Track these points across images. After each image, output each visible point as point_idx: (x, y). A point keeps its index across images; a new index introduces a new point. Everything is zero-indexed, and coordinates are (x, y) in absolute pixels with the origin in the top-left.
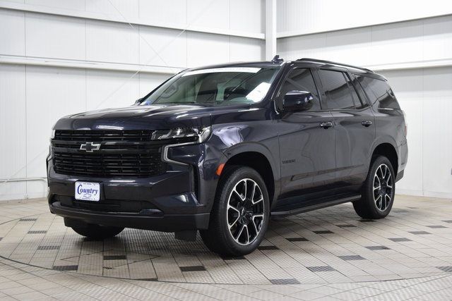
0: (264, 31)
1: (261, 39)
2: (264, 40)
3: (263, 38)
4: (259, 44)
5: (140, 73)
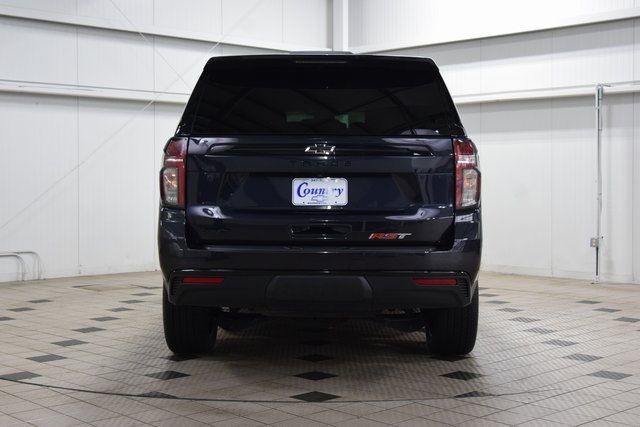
5: (155, 103)
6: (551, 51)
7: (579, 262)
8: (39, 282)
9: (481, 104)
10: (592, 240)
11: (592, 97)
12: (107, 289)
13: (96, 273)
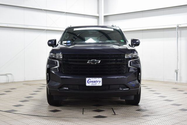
0: (98, 13)
1: (97, 16)
2: (99, 17)
3: (98, 16)
4: (96, 18)
5: (47, 30)
6: (164, 14)
7: (172, 77)
8: (13, 82)
9: (143, 30)
10: (175, 70)
11: (175, 28)
12: (33, 85)
13: (29, 80)
